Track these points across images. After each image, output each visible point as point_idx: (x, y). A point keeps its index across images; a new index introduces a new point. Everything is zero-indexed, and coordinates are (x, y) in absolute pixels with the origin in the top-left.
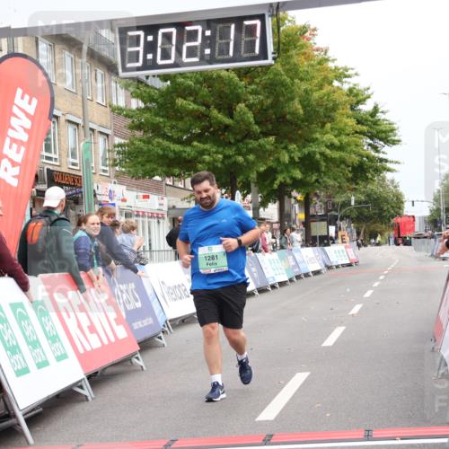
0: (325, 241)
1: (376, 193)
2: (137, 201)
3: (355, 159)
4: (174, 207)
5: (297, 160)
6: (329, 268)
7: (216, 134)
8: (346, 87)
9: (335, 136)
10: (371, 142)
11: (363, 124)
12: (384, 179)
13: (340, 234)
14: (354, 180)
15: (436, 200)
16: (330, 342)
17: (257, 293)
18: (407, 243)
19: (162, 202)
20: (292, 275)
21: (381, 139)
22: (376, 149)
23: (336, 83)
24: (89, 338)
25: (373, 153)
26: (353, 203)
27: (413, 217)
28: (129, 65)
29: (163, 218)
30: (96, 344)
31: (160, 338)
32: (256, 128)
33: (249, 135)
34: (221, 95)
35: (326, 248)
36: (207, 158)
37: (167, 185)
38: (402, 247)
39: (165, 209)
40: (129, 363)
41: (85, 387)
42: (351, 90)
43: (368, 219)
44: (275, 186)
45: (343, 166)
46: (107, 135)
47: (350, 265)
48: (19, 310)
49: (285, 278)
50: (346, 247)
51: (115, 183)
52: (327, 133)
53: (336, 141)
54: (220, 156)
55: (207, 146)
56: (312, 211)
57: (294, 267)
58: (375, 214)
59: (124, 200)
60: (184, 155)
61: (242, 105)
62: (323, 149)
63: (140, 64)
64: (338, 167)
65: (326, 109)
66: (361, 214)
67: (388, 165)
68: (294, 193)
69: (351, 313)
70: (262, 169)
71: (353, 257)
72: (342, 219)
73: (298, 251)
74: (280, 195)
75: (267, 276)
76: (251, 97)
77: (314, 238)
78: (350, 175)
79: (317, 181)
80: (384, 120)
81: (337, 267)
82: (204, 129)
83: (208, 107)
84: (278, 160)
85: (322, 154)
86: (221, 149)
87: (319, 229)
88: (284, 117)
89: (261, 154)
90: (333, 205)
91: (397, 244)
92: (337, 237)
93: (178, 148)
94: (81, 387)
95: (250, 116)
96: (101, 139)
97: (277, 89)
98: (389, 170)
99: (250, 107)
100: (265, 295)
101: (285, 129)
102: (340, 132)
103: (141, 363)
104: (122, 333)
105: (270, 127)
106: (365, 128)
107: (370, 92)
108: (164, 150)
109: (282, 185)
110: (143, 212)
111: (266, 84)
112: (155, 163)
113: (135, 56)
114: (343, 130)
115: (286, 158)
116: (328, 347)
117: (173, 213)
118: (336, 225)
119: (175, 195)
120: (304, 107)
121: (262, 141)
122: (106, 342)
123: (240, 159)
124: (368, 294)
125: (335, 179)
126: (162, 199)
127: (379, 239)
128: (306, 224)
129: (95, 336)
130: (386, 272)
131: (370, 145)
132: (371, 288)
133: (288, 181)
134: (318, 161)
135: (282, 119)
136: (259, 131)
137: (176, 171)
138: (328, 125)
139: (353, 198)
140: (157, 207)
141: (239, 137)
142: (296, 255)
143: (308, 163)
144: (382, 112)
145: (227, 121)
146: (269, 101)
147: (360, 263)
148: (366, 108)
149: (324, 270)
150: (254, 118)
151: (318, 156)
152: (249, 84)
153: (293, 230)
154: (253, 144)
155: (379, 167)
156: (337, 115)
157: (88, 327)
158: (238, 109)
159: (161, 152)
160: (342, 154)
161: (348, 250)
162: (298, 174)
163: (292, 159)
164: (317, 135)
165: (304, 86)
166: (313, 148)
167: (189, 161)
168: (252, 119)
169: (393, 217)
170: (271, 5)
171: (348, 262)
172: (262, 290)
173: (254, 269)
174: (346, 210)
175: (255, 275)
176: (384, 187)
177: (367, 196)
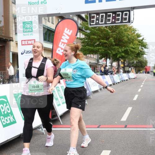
1: (141, 60)
3: (137, 52)
6: (130, 79)
9: (133, 45)
11: (140, 43)
12: (143, 57)
16: (135, 98)
17: (112, 85)
19: (88, 61)
20: (121, 81)
21: (144, 47)
25: (142, 50)
26: (135, 62)
27: (150, 67)
28: (92, 24)
31: (90, 96)
35: (129, 74)
36: (100, 50)
37: (89, 57)
39: (88, 63)
42: (136, 34)
43: (138, 67)
47: (135, 78)
48: (58, 89)
49: (119, 81)
53: (133, 47)
54: (104, 50)
56: (125, 65)
57: (121, 78)
58: (140, 65)
62: (130, 48)
63: (94, 23)
64: (133, 53)
67: (145, 53)
70: (114, 53)
72: (132, 66)
75: (115, 80)
77: (126, 71)
78: (136, 56)
79: (127, 57)
81: (132, 79)
84: (118, 51)
86: (104, 48)
87: (127, 69)
90: (130, 63)
91: (146, 73)
98: (145, 54)
100: (115, 85)
103: (87, 103)
106: (140, 44)
113: (93, 21)
114: (135, 44)
115: (120, 50)
117: (90, 64)
119: (91, 59)
124: (142, 86)
125: (132, 57)
127: (141, 72)
128: (124, 68)
130: (145, 80)
131: (141, 48)
132: (142, 84)
133: (121, 56)
134: (128, 52)
136: (114, 44)
139: (135, 61)
142: (122, 75)
143: (126, 52)
144: (145, 40)
147: (137, 78)
148: (141, 38)
149: (129, 80)
151: (129, 50)
153: (121, 69)
155: (143, 53)
161: (134, 74)
162: (123, 54)
163: (122, 51)
167: (95, 51)
168: (113, 41)
169: (145, 66)
170: (132, 7)
171: (134, 77)
172: (114, 84)
173: (112, 79)
174: (133, 64)
175: (112, 80)
176: (143, 59)
177: (139, 61)
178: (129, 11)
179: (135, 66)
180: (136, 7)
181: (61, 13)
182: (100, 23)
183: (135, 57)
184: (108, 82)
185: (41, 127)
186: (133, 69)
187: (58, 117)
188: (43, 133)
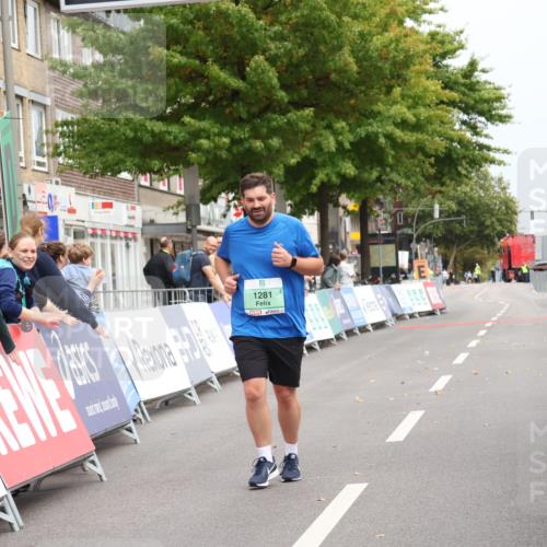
0: (393, 275)
1: (471, 199)
2: (93, 211)
3: (438, 144)
4: (152, 222)
5: (347, 146)
6: (399, 317)
7: (219, 104)
8: (425, 29)
9: (409, 108)
10: (465, 117)
11: (452, 89)
12: (486, 177)
13: (416, 263)
14: (438, 179)
16: (399, 434)
18: (523, 278)
19: (132, 213)
20: (341, 330)
21: (481, 113)
22: (474, 129)
23: (409, 23)
24: (16, 430)
27: (533, 236)
29: (135, 239)
30: (27, 440)
31: (130, 430)
32: (282, 95)
33: (270, 106)
34: (226, 42)
36: (204, 143)
37: (140, 186)
38: (514, 284)
39: (138, 224)
40: (79, 470)
41: (8, 509)
42: (433, 35)
43: (461, 239)
44: (314, 189)
45: (420, 156)
46: (44, 106)
47: (431, 313)
49: (329, 334)
50: (426, 285)
51: (57, 183)
52: (395, 103)
53: (410, 116)
54: (226, 140)
55: (205, 124)
56: (372, 228)
57: (343, 316)
58: (472, 232)
59: (72, 211)
60: (169, 138)
61: (259, 58)
62: (390, 128)
64: (413, 157)
65: (394, 64)
66: (450, 232)
67: (492, 154)
68: (343, 199)
69: (433, 389)
70: (293, 161)
71: (436, 300)
72: (418, 241)
73: (350, 291)
74: (320, 201)
76: (272, 46)
77: (375, 271)
78: (432, 171)
79: (379, 179)
80: (486, 82)
81: (412, 316)
82: (200, 97)
83: (204, 60)
84: (318, 147)
85: (389, 137)
86: (226, 129)
87: (382, 256)
88: (327, 77)
89: (291, 136)
90: (406, 218)
91: (506, 279)
92: (411, 269)
93: (159, 127)
94: (3, 510)
95: (272, 76)
96: (34, 114)
97: (316, 31)
99: (272, 60)
101: (328, 96)
102: (416, 102)
103: (99, 470)
104: (68, 422)
105: (305, 93)
106: (455, 95)
107: (463, 37)
108: (135, 130)
109: (324, 186)
110: (103, 230)
111: (297, 23)
112: (122, 151)
114: (420, 98)
115: (330, 143)
116: (398, 443)
117: (151, 231)
118: (409, 249)
119: (154, 203)
120: (359, 61)
121: (292, 115)
122: (43, 437)
123: (258, 144)
124: (461, 358)
125: (408, 178)
126: (133, 208)
128: (363, 248)
129: (25, 426)
130: (489, 325)
131: (464, 122)
132: (464, 349)
133: (334, 179)
134: (382, 150)
135: (323, 80)
137: (156, 164)
138: (397, 91)
139: (437, 207)
140: (125, 221)
141: (255, 109)
142: (347, 297)
143: (366, 152)
144: (484, 71)
145: (235, 83)
146: (302, 52)
147: (448, 310)
148: (457, 63)
149: (391, 322)
150: (279, 78)
151: (382, 140)
152: (272, 24)
154: (278, 120)
155: (477, 157)
156: (410, 73)
157: (15, 412)
158: (252, 64)
159: (130, 134)
160: (420, 136)
161: (429, 289)
162: (349, 169)
163: (340, 144)
164: (380, 107)
165: (357, 27)
166: (375, 127)
167: (176, 149)
168: (275, 81)
169: (501, 235)
171: (429, 308)
174: (426, 225)
176: (486, 190)
177: (460, 203)
183: (428, 178)
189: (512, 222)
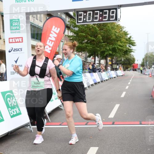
1: (128, 58)
3: (125, 49)
6: (117, 76)
10: (129, 45)
11: (127, 41)
12: (131, 54)
15: (143, 59)
16: (123, 96)
17: (101, 82)
20: (109, 78)
21: (131, 45)
25: (130, 48)
26: (123, 60)
27: (137, 64)
28: (79, 22)
34: (93, 32)
35: (117, 71)
43: (126, 64)
44: (105, 55)
45: (122, 51)
46: (63, 41)
47: (122, 76)
49: (107, 79)
53: (121, 44)
56: (113, 62)
57: (109, 76)
58: (128, 63)
62: (118, 46)
63: (82, 21)
64: (121, 51)
67: (133, 51)
70: (102, 50)
71: (123, 74)
73: (110, 72)
74: (105, 58)
75: (103, 78)
77: (114, 68)
80: (132, 40)
81: (119, 76)
82: (88, 40)
84: (106, 49)
86: (92, 46)
87: (115, 66)
90: (118, 60)
91: (133, 70)
94: (61, 106)
101: (109, 41)
113: (80, 19)
114: (123, 42)
118: (118, 65)
124: (129, 83)
125: (119, 54)
127: (129, 69)
128: (112, 65)
130: (132, 78)
133: (108, 54)
136: (102, 41)
139: (123, 59)
143: (114, 50)
147: (125, 75)
149: (116, 77)
151: (117, 48)
155: (131, 51)
160: (123, 48)
161: (122, 72)
163: (110, 49)
169: (132, 64)
170: (119, 6)
171: (122, 75)
172: (102, 81)
173: (100, 76)
174: (121, 62)
175: (100, 78)
176: (131, 56)
177: (126, 58)
178: (116, 9)
179: (122, 63)
180: (122, 5)
181: (48, 11)
182: (87, 21)
183: (123, 54)
184: (96, 79)
185: (29, 124)
186: (121, 66)
187: (46, 115)
188: (31, 130)
189: (134, 62)
